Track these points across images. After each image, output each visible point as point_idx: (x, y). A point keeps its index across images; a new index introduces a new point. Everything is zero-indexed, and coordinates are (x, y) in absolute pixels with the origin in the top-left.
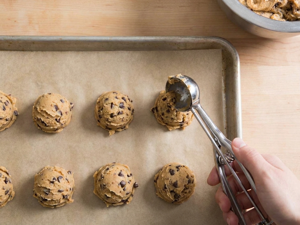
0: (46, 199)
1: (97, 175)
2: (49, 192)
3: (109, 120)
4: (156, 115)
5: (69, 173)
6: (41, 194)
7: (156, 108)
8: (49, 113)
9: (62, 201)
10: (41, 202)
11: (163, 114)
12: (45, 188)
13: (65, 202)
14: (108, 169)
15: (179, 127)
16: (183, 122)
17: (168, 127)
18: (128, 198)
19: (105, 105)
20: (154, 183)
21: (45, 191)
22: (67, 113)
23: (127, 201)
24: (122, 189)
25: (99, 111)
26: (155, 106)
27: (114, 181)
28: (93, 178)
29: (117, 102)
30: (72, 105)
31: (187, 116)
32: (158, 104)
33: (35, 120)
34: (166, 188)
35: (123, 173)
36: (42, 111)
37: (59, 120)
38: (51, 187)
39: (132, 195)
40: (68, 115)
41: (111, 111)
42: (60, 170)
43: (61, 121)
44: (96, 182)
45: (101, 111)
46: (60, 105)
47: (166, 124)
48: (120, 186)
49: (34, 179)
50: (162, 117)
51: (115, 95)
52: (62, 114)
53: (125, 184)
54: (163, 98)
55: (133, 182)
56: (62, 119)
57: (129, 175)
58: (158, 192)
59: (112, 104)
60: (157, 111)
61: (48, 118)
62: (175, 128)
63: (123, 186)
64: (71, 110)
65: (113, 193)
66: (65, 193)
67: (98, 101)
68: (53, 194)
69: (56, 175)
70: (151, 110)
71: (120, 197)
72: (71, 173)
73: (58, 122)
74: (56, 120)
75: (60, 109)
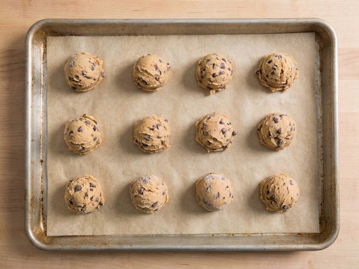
0: (147, 144)
1: (199, 123)
2: (150, 138)
3: (211, 80)
4: (260, 77)
5: (166, 121)
6: (141, 140)
7: (261, 70)
8: (149, 72)
9: (161, 147)
10: (142, 147)
11: (267, 76)
12: (146, 134)
13: (163, 148)
14: (210, 118)
15: (281, 89)
16: (286, 84)
17: (271, 88)
18: (228, 145)
19: (207, 66)
20: (257, 132)
21: (146, 137)
22: (165, 72)
23: (226, 147)
24: (223, 136)
25: (201, 72)
26: (259, 69)
27: (216, 129)
28: (195, 127)
29: (218, 63)
30: (169, 65)
31: (290, 78)
32: (263, 66)
33: (136, 79)
34: (270, 135)
35: (223, 121)
36: (143, 70)
37: (159, 79)
38: (151, 133)
39: (231, 142)
40: (166, 74)
41: (213, 72)
42: (158, 119)
43: (161, 80)
44: (198, 130)
45: (204, 72)
46: (159, 65)
47: (269, 85)
48: (221, 133)
49: (134, 127)
50: (266, 78)
51: (215, 56)
52: (161, 74)
53: (226, 132)
54: (268, 61)
55: (232, 130)
56: (162, 78)
57: (229, 124)
58: (261, 139)
59: (214, 64)
60: (261, 73)
61: (148, 77)
62: (278, 89)
63: (224, 133)
64: (168, 70)
65: (215, 140)
66: (163, 139)
67: (199, 63)
68: (153, 140)
69: (155, 122)
70: (255, 72)
71: (221, 143)
72: (167, 122)
73: (157, 80)
74: (156, 78)
75: (159, 68)
